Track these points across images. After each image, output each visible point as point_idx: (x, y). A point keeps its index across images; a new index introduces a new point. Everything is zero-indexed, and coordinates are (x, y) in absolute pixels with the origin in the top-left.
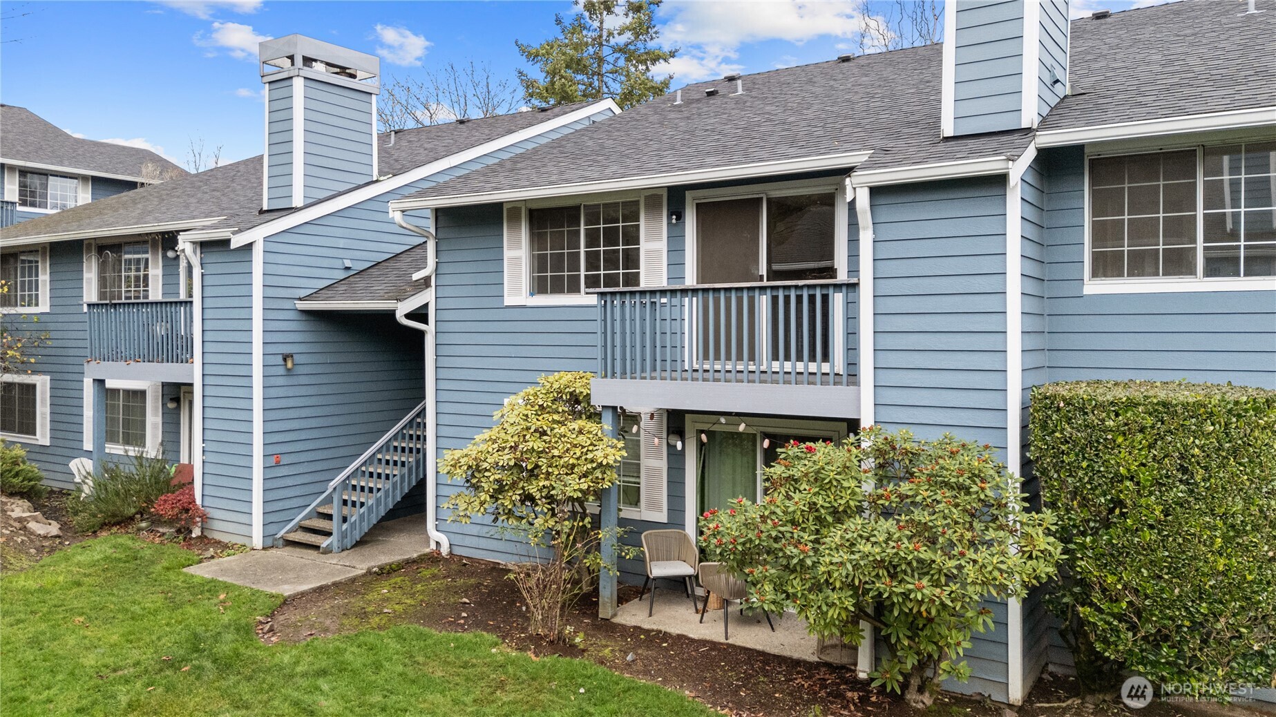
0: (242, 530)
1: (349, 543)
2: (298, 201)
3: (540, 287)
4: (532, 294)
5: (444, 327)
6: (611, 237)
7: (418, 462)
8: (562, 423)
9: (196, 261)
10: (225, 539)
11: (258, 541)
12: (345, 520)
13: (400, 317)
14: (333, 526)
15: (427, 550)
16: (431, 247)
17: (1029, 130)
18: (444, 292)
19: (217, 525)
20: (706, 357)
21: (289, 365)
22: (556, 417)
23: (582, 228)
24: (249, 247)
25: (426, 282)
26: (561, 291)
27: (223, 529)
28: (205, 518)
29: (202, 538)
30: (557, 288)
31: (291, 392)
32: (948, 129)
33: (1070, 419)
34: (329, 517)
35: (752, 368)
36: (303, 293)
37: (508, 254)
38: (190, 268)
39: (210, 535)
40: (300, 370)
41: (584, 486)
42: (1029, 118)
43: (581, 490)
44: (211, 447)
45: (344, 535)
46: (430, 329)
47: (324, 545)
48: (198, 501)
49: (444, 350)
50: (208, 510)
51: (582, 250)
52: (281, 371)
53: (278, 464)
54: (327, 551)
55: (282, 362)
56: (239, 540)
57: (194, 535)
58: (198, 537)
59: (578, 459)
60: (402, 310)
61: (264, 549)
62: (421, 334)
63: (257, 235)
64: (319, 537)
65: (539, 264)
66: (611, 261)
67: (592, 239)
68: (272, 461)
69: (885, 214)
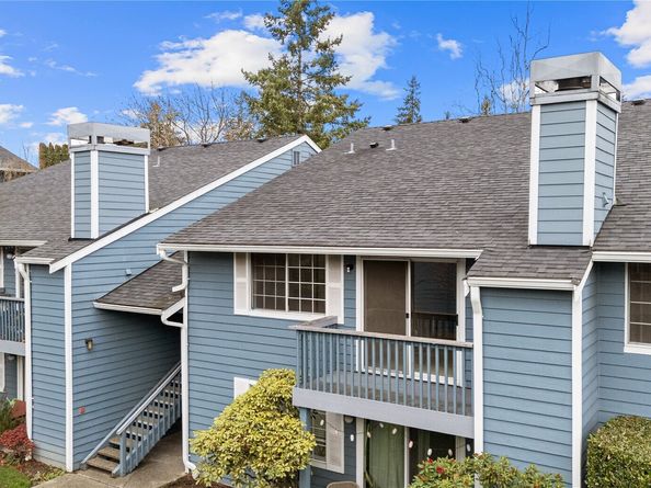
0: (59, 458)
1: (130, 468)
2: (94, 235)
3: (258, 303)
4: (253, 308)
5: (193, 324)
6: (306, 276)
7: (176, 407)
8: (273, 418)
9: (26, 276)
10: (48, 463)
11: (69, 467)
12: (128, 450)
13: (164, 319)
14: (120, 454)
15: (183, 474)
16: (185, 270)
17: (588, 247)
18: (192, 301)
19: (42, 453)
20: (370, 364)
21: (90, 346)
22: (269, 414)
23: (287, 267)
24: (62, 270)
25: (181, 294)
26: (273, 308)
27: (47, 456)
28: (34, 447)
29: (33, 461)
30: (270, 305)
31: (91, 363)
32: (533, 240)
33: (614, 469)
34: (118, 447)
35: (401, 376)
36: (98, 296)
37: (236, 280)
38: (22, 280)
39: (38, 460)
40: (97, 348)
41: (288, 470)
42: (588, 238)
43: (286, 472)
44: (38, 400)
45: (127, 463)
46: (184, 326)
47: (114, 472)
48: (30, 437)
49: (193, 340)
50: (37, 443)
51: (287, 282)
52: (84, 350)
53: (83, 413)
54: (116, 476)
55: (84, 345)
56: (58, 465)
57: (27, 459)
58: (30, 461)
59: (284, 448)
60: (165, 316)
61: (74, 472)
62: (178, 330)
63: (67, 262)
64: (112, 463)
65: (258, 288)
66: (306, 292)
67: (294, 275)
68: (79, 411)
69: (490, 303)
